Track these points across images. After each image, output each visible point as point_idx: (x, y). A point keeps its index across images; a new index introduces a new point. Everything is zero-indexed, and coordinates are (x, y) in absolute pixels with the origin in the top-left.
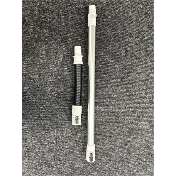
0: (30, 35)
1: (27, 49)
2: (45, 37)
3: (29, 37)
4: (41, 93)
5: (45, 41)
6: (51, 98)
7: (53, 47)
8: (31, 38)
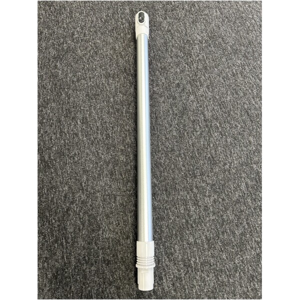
0: (85, 257)
1: (114, 256)
2: (83, 225)
3: (89, 259)
4: (193, 209)
5: (90, 224)
6: (197, 187)
8: (89, 254)
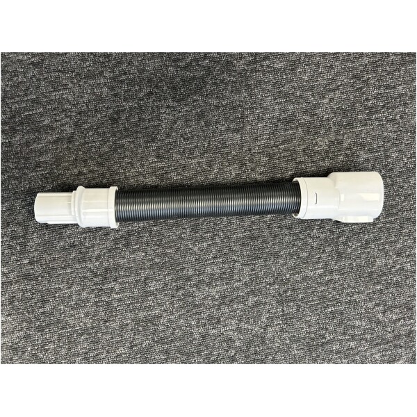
7: (224, 98)
